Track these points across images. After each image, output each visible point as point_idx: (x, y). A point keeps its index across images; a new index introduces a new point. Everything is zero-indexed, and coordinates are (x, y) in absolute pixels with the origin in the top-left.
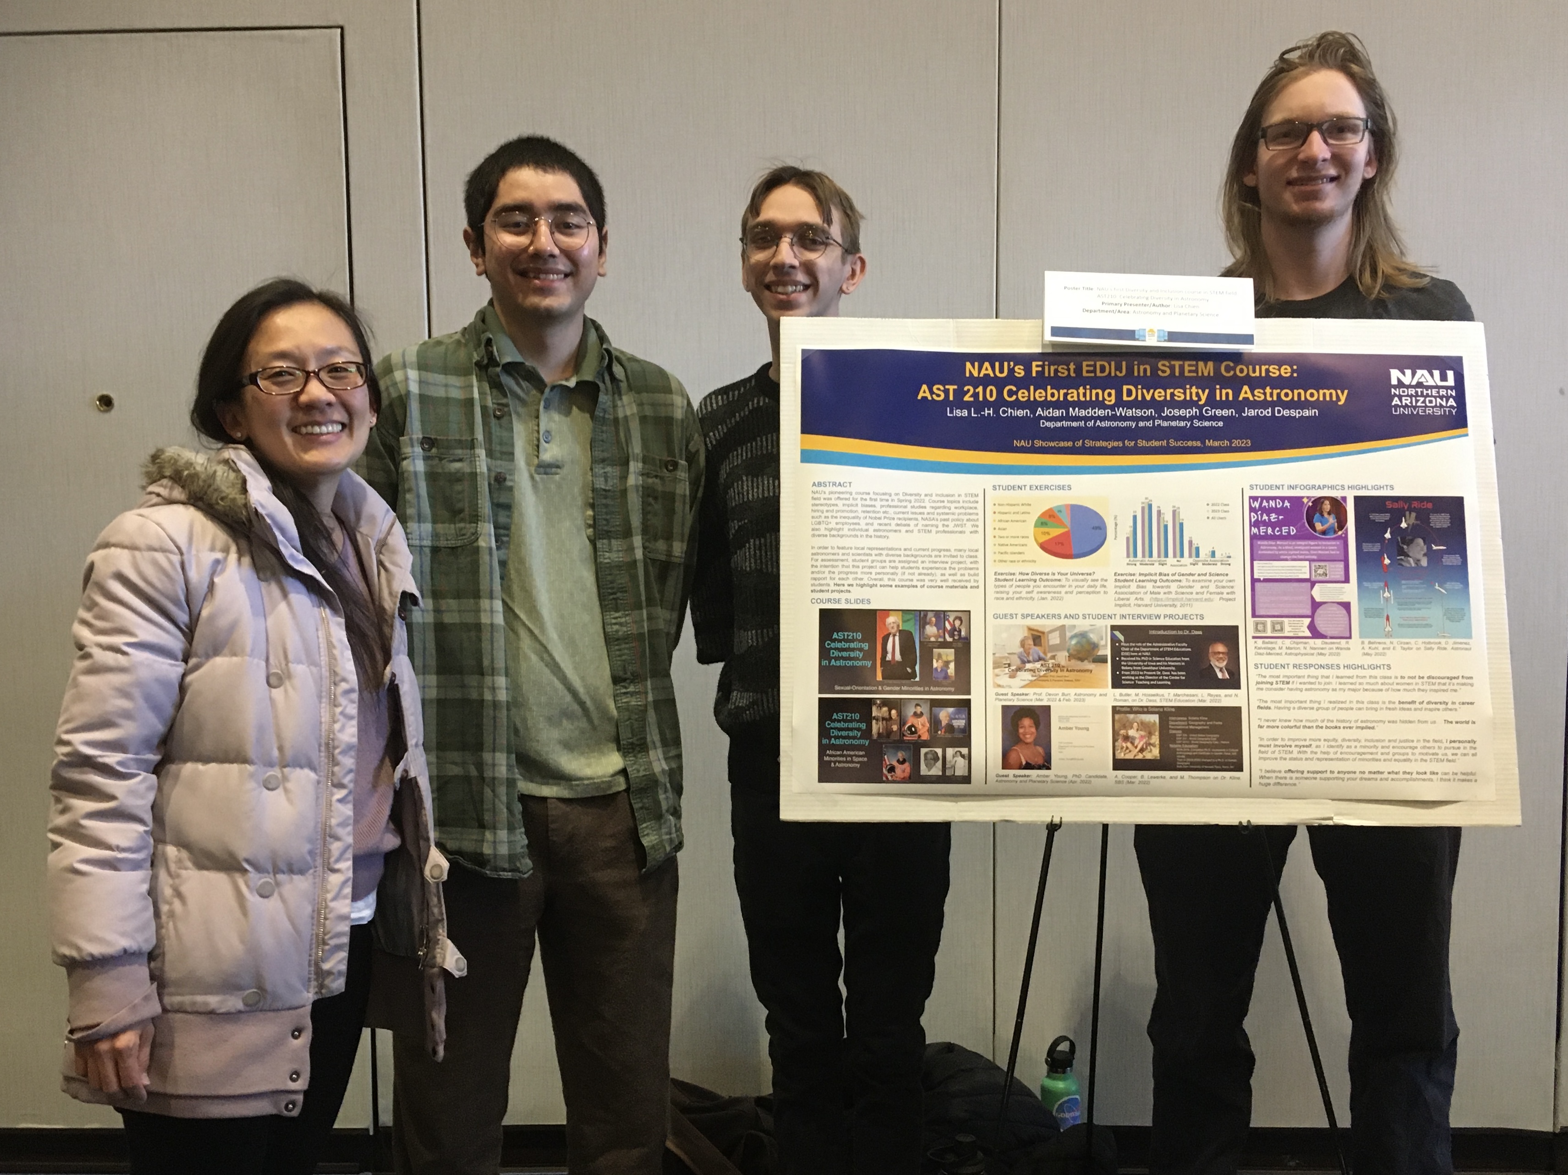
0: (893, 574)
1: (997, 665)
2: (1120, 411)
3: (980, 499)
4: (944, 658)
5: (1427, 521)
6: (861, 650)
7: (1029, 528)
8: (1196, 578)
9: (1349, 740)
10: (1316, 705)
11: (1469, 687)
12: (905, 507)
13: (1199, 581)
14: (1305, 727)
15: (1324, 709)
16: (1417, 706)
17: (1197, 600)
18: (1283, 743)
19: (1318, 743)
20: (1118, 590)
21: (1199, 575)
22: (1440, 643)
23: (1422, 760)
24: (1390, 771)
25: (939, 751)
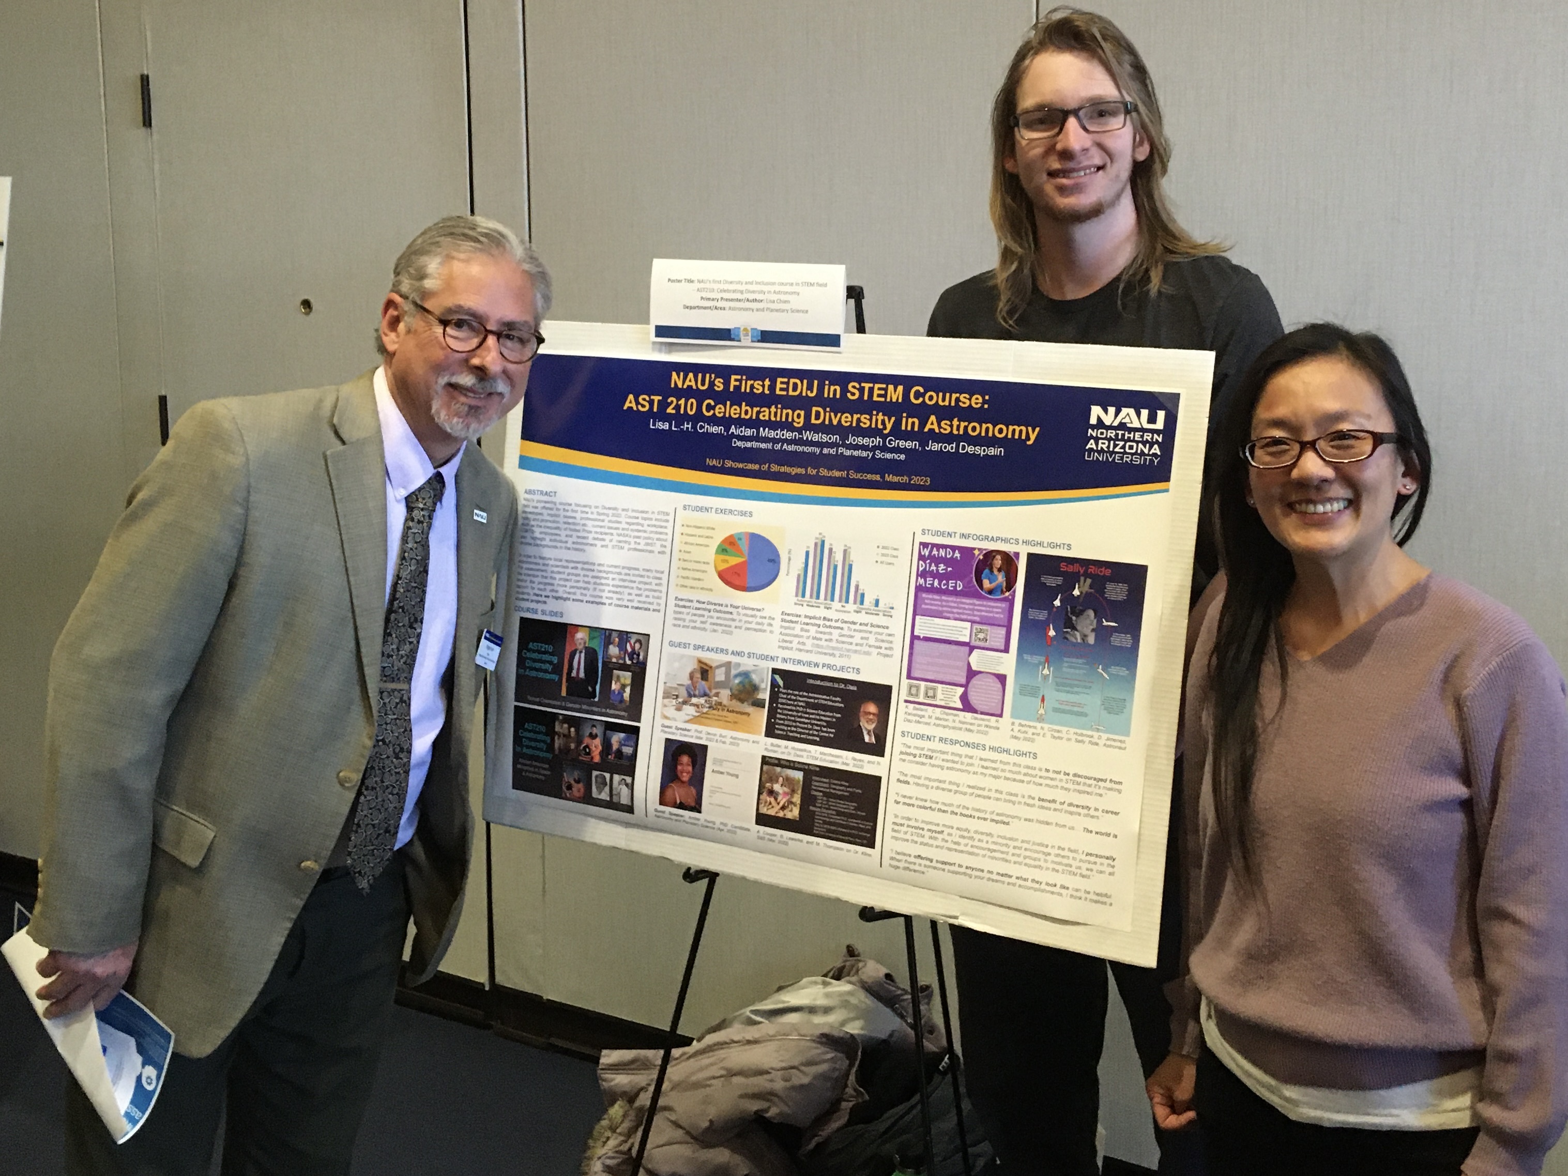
0: (585, 589)
1: (667, 695)
2: (808, 435)
3: (671, 518)
4: (622, 680)
5: (1101, 590)
6: (550, 663)
7: (710, 554)
8: (857, 627)
9: (982, 833)
10: (954, 788)
11: (1116, 793)
12: (603, 521)
13: (861, 631)
14: (939, 810)
15: (961, 793)
16: (1058, 806)
17: (856, 652)
18: (916, 824)
19: (950, 831)
20: (784, 631)
21: (861, 624)
22: (1092, 737)
23: (1054, 869)
24: (1019, 875)
25: (607, 776)
